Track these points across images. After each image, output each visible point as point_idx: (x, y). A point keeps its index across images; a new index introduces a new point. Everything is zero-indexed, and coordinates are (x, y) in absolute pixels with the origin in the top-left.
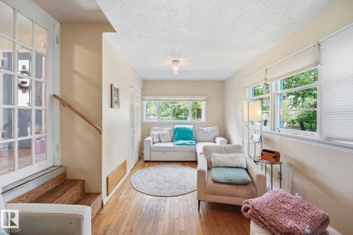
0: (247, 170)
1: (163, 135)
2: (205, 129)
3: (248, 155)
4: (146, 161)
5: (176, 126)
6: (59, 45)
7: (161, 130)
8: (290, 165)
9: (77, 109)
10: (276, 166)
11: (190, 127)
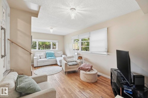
0: (76, 62)
2: (58, 52)
3: (76, 59)
4: (35, 67)
6: (9, 17)
7: (41, 54)
8: (84, 59)
10: (82, 60)
11: (53, 52)
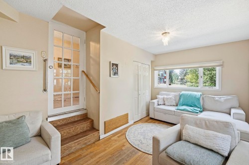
1: (167, 99)
2: (217, 98)
4: (151, 118)
5: (183, 92)
7: (167, 95)
9: (91, 78)
11: (198, 94)
